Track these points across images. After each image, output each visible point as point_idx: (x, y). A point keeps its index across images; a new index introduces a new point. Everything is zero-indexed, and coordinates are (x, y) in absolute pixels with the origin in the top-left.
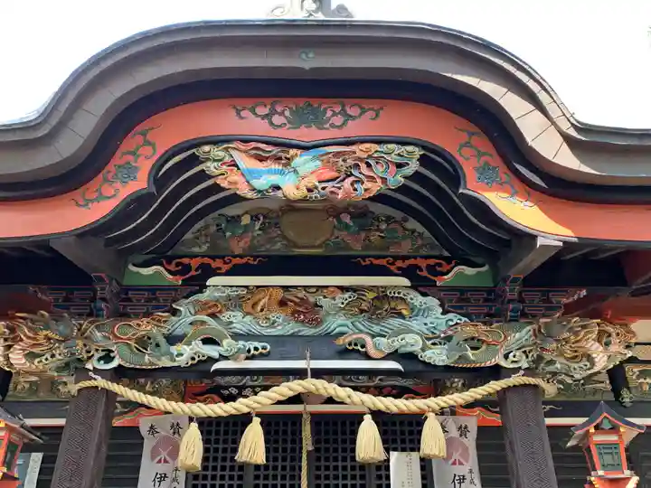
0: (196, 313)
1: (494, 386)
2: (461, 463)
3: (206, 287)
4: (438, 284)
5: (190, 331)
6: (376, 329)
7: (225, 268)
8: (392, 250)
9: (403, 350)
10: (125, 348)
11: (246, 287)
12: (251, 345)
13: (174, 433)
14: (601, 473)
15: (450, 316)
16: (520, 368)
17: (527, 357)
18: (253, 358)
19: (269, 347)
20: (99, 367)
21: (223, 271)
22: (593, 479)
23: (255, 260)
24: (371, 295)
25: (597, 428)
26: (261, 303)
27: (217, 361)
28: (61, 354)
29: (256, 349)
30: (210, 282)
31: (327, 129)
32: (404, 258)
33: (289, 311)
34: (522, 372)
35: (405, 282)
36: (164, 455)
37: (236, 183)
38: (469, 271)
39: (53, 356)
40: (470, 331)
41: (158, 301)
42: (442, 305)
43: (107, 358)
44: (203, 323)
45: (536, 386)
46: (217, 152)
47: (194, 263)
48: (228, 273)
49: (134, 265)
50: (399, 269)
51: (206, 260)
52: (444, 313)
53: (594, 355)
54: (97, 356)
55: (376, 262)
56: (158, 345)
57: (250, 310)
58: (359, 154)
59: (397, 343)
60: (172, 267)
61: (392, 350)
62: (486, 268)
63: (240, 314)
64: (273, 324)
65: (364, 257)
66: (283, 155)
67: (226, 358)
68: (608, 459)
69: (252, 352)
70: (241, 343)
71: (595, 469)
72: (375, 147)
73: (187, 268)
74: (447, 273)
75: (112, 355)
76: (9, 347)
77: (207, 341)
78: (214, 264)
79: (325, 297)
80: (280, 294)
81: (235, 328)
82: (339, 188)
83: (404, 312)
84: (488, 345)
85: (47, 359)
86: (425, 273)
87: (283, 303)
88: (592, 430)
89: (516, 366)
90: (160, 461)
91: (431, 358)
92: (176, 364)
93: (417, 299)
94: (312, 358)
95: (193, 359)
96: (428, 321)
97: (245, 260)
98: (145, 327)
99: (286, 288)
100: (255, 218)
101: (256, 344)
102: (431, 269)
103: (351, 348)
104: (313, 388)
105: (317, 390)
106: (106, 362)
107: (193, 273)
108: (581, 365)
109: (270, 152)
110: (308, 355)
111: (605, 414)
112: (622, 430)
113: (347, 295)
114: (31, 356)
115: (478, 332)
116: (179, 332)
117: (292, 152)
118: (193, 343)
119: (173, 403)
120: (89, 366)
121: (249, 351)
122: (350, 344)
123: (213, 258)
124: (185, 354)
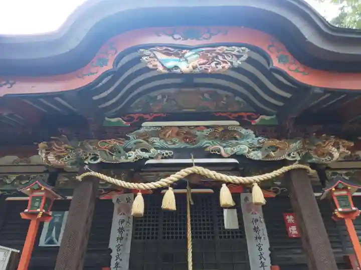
0: (137, 138)
1: (285, 169)
2: (255, 214)
3: (141, 127)
4: (253, 124)
5: (134, 146)
6: (224, 145)
7: (150, 118)
8: (230, 109)
9: (238, 153)
10: (103, 153)
11: (161, 127)
12: (164, 152)
13: (127, 202)
14: (340, 210)
15: (259, 138)
16: (296, 160)
17: (299, 155)
18: (166, 158)
19: (173, 153)
20: (91, 162)
21: (149, 119)
22: (336, 213)
23: (164, 114)
24: (221, 129)
25: (336, 188)
26: (168, 134)
27: (147, 159)
28: (72, 156)
29: (167, 154)
30: (144, 124)
31: (201, 40)
32: (235, 112)
33: (182, 137)
34: (297, 162)
35: (236, 123)
36: (123, 211)
37: (156, 66)
38: (267, 118)
39: (69, 157)
40: (271, 142)
41: (120, 133)
42: (255, 133)
43: (95, 158)
44: (140, 142)
45: (305, 169)
46: (147, 52)
47: (136, 116)
48: (151, 121)
49: (108, 117)
50: (234, 117)
51: (142, 115)
52: (256, 137)
53: (333, 153)
54: (90, 157)
55: (222, 114)
56: (120, 152)
57: (163, 137)
58: (217, 51)
59: (236, 150)
60: (126, 118)
61: (233, 153)
62: (274, 117)
63: (158, 139)
64: (174, 144)
65: (216, 113)
66: (180, 52)
67: (152, 158)
68: (343, 203)
69: (165, 155)
70: (159, 151)
71: (336, 208)
72: (225, 48)
73: (133, 118)
74: (257, 118)
75: (98, 157)
76: (48, 153)
77: (143, 150)
78: (145, 117)
79: (198, 131)
80: (177, 130)
81: (156, 145)
82: (209, 67)
83: (237, 136)
84: (281, 149)
85: (66, 159)
86: (246, 119)
87: (178, 134)
88: (334, 189)
89: (294, 159)
90: (121, 214)
91: (252, 156)
92: (128, 161)
93: (243, 131)
94: (195, 158)
95: (136, 158)
96: (248, 140)
97: (160, 114)
98: (113, 142)
99: (179, 127)
100: (163, 97)
101: (167, 151)
102: (249, 117)
103: (212, 153)
104: (196, 171)
105: (199, 171)
106: (95, 160)
107: (135, 121)
108: (326, 158)
109: (173, 51)
110: (192, 156)
111: (339, 181)
112: (349, 188)
113: (209, 130)
114: (58, 157)
115: (275, 143)
116: (129, 147)
117: (184, 51)
118: (136, 150)
119: (129, 183)
120: (86, 162)
121: (163, 154)
122: (212, 151)
123: (144, 114)
124: (132, 156)
